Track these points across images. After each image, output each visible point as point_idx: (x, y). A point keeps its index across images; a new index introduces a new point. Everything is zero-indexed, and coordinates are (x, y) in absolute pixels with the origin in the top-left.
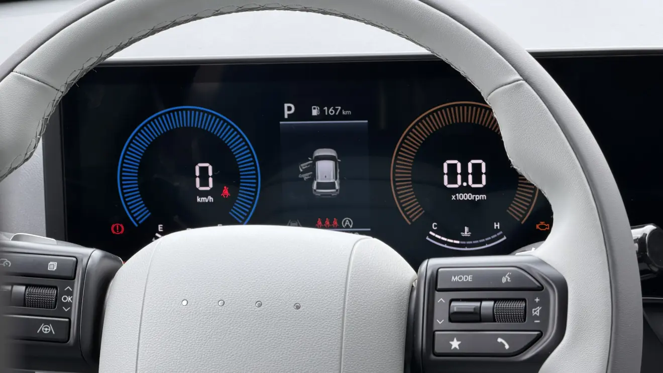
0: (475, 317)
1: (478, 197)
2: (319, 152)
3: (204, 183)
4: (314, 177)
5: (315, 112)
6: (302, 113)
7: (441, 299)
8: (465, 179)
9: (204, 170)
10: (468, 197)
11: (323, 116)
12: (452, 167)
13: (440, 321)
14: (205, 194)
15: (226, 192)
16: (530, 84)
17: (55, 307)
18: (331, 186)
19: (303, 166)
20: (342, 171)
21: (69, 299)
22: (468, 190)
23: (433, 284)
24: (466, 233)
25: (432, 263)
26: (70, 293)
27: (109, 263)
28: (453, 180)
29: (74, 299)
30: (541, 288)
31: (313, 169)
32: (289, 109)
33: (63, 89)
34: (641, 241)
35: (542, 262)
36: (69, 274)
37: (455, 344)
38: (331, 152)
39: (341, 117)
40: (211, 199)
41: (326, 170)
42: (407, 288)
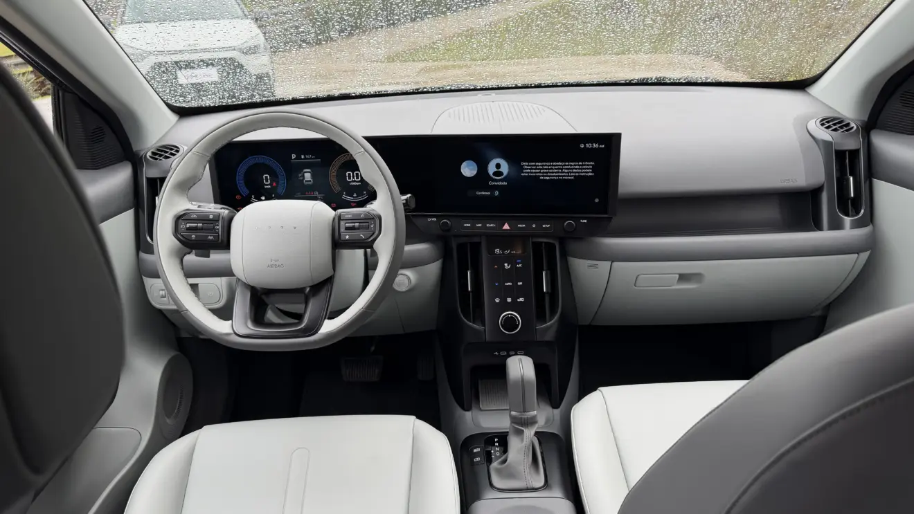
0: (353, 228)
1: (358, 184)
2: (305, 170)
3: (267, 181)
4: (304, 178)
5: (303, 157)
6: (298, 157)
7: (342, 223)
8: (353, 178)
9: (266, 177)
10: (355, 183)
11: (305, 158)
12: (349, 174)
13: (342, 230)
14: (267, 185)
15: (274, 184)
16: (368, 152)
17: (213, 230)
18: (310, 181)
19: (300, 175)
20: (313, 176)
21: (218, 227)
22: (355, 181)
23: (339, 218)
24: (355, 195)
25: (340, 211)
26: (218, 225)
27: (231, 214)
28: (350, 178)
29: (219, 227)
30: (373, 219)
31: (303, 176)
32: (294, 156)
33: (210, 156)
34: (406, 200)
35: (373, 210)
36: (217, 219)
37: (347, 237)
38: (309, 170)
39: (311, 158)
40: (269, 187)
41: (308, 176)
42: (332, 219)
